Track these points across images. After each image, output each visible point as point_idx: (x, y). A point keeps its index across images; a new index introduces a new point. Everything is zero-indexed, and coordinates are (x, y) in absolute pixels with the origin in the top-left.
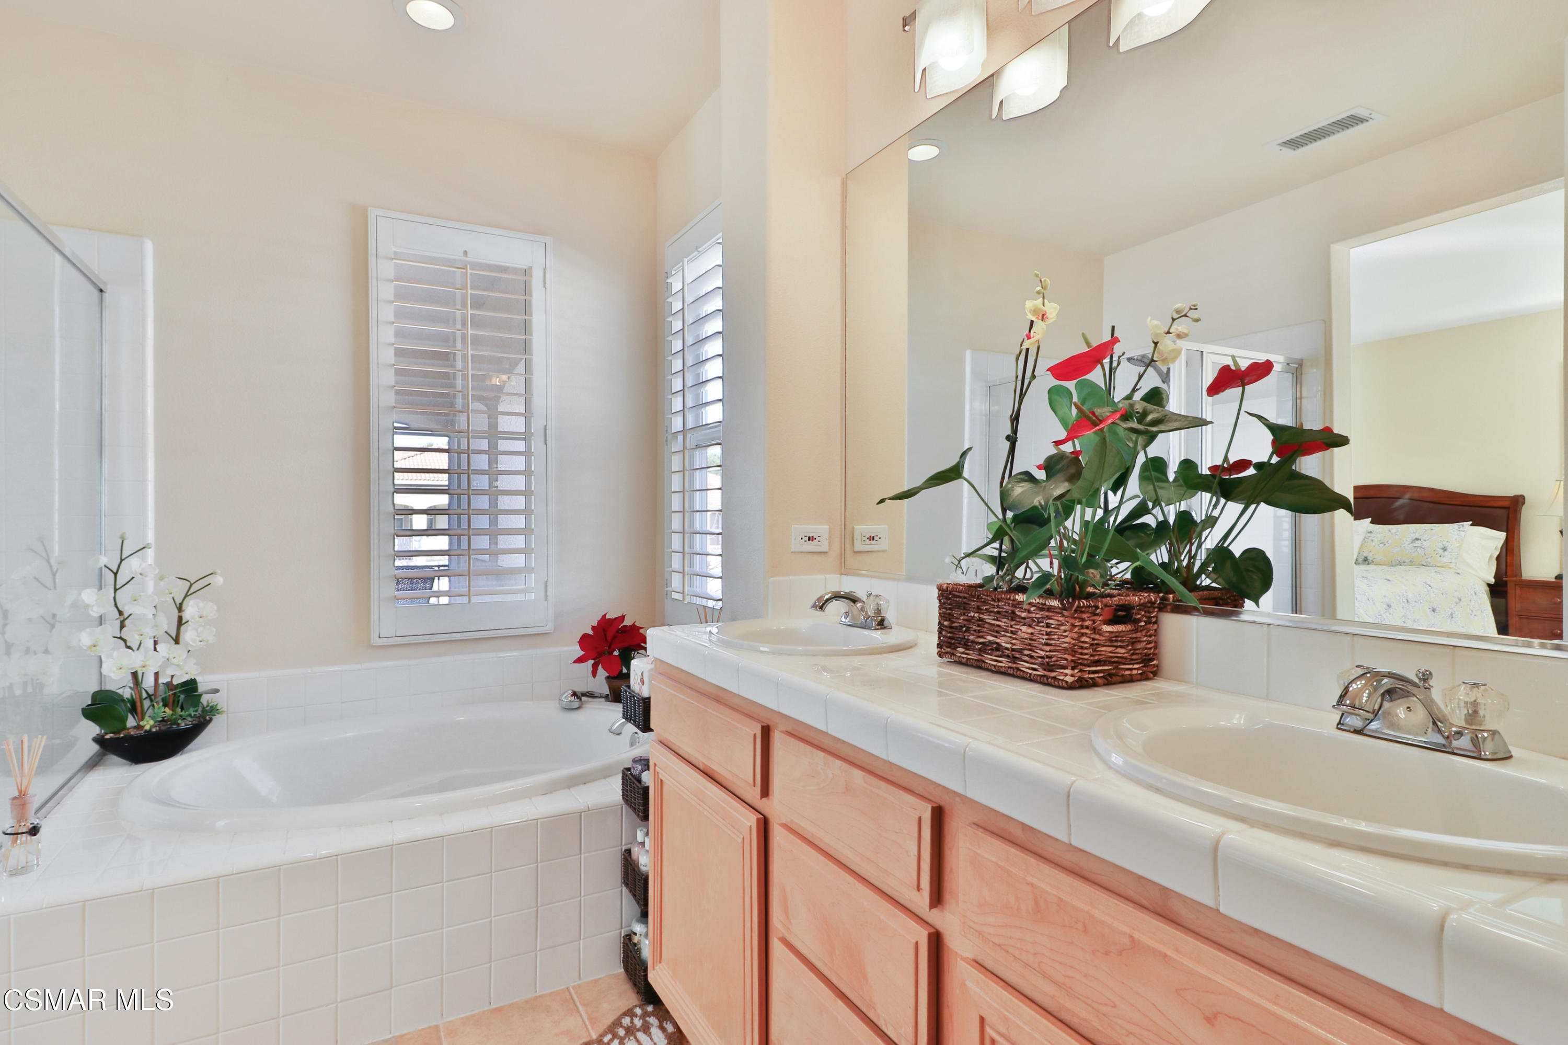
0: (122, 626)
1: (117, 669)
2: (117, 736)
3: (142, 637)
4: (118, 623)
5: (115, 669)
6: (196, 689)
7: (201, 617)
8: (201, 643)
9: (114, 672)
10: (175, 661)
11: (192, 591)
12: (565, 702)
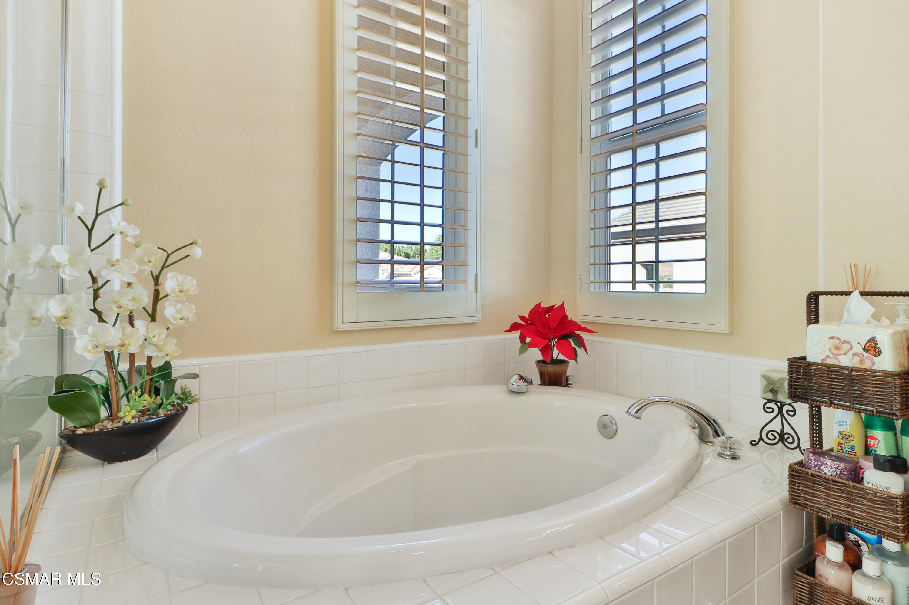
0: (96, 296)
1: (93, 348)
2: (91, 430)
3: (120, 310)
4: (91, 291)
5: (90, 348)
6: (170, 374)
7: (181, 291)
8: (182, 321)
9: (89, 351)
10: (155, 340)
11: (169, 262)
12: (512, 384)
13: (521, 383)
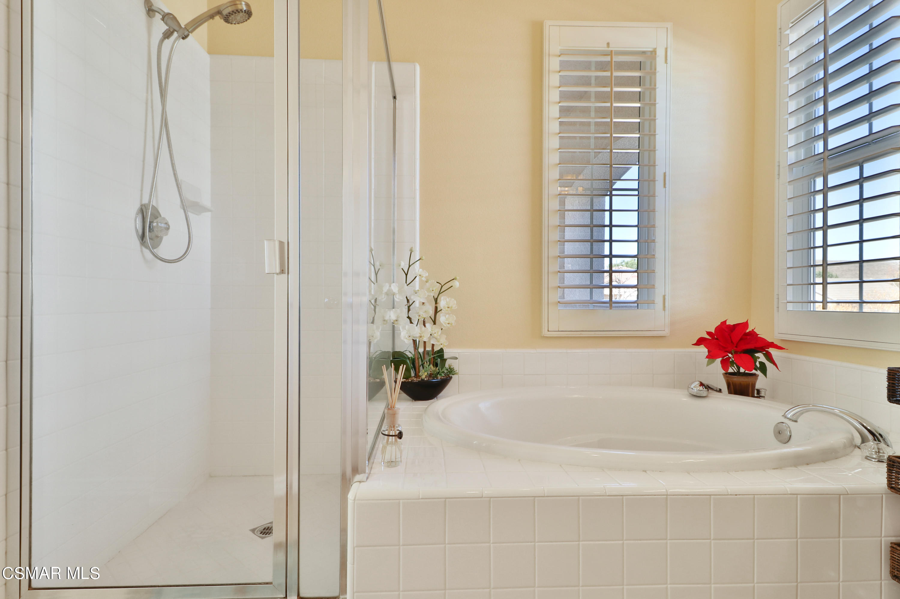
0: (409, 310)
1: (408, 337)
2: (408, 381)
3: (419, 317)
4: (407, 307)
5: (407, 337)
6: (443, 355)
7: (448, 308)
8: (449, 325)
9: (406, 339)
10: (435, 335)
11: (443, 290)
12: (692, 389)
13: (701, 388)
